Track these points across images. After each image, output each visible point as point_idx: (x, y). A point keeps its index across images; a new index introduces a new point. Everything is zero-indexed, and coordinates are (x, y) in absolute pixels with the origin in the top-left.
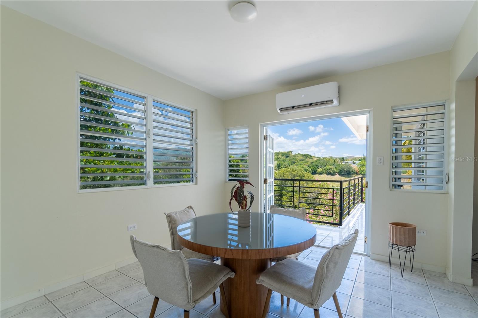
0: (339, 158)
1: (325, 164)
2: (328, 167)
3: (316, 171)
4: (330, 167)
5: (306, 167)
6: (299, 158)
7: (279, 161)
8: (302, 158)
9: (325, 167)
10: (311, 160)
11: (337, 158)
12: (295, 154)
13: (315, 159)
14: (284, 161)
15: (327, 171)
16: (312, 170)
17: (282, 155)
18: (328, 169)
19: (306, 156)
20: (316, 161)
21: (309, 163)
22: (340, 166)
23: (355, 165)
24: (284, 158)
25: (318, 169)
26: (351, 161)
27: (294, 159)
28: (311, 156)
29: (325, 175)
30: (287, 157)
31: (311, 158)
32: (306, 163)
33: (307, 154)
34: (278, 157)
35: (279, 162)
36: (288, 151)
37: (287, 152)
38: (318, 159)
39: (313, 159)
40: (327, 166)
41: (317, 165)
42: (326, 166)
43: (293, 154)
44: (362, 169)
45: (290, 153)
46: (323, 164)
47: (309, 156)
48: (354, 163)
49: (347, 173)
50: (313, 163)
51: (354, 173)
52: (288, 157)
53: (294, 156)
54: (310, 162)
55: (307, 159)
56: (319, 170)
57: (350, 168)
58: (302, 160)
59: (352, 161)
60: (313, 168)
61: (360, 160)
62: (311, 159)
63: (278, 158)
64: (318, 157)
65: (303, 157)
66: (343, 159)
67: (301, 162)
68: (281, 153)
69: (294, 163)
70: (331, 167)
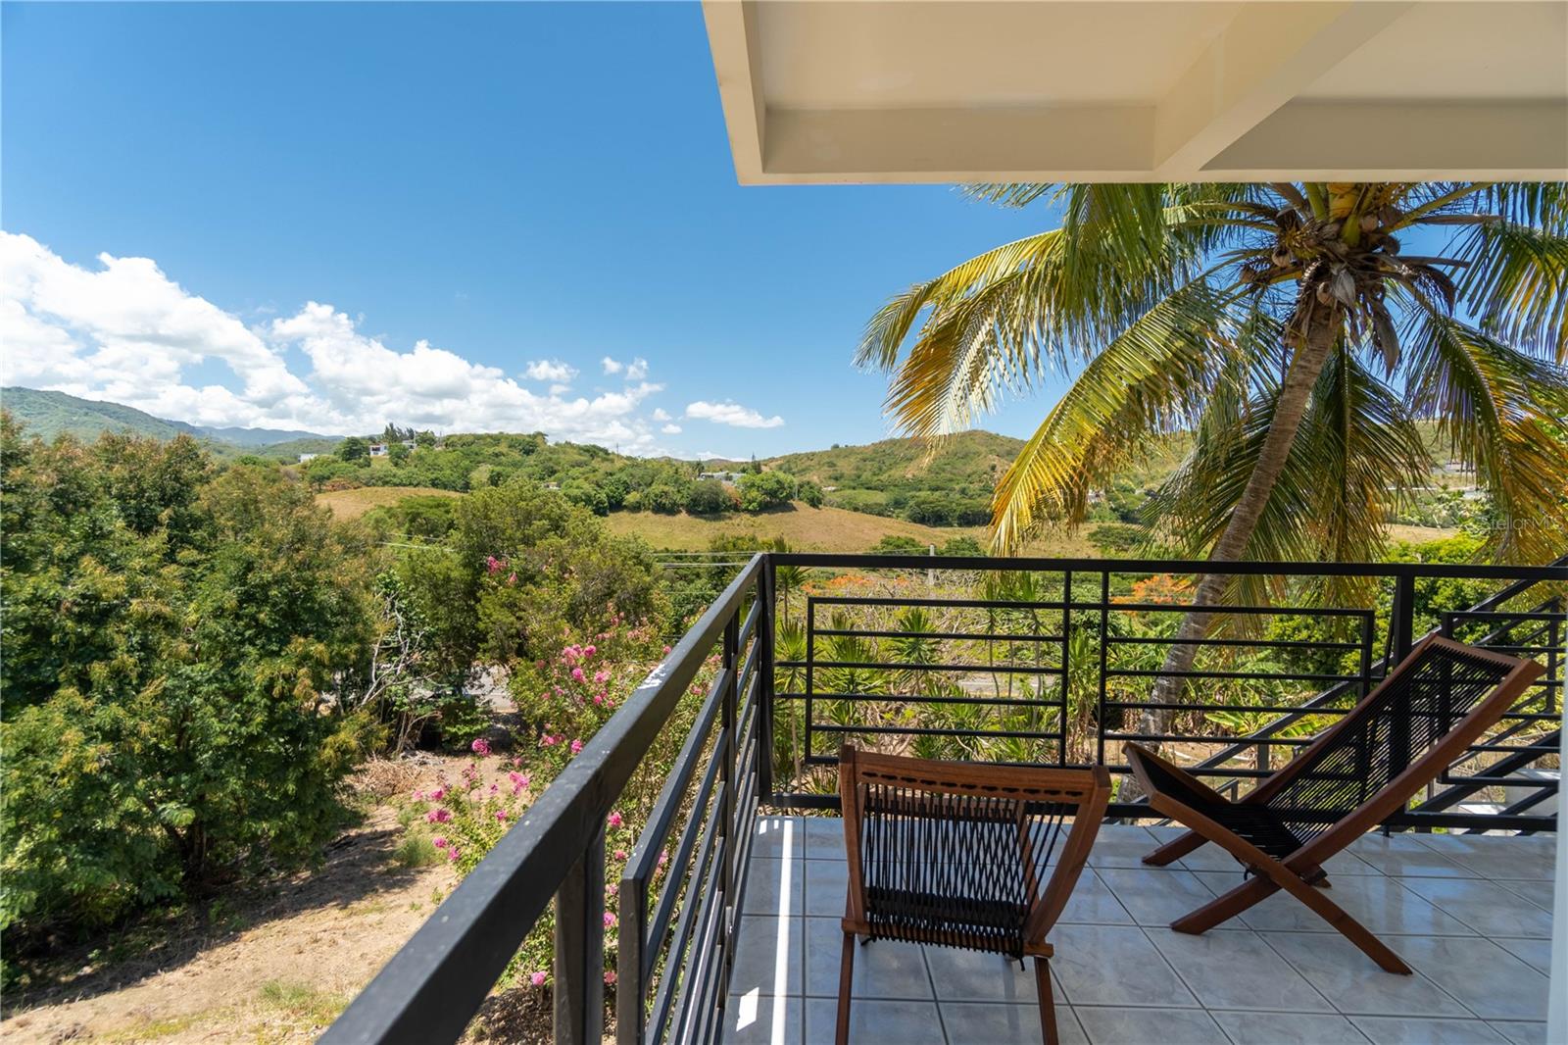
0: (689, 463)
1: (649, 480)
2: (657, 488)
3: (623, 500)
4: (662, 487)
5: (588, 488)
6: (567, 458)
7: (500, 464)
8: (577, 457)
9: (650, 489)
10: (605, 467)
11: (683, 462)
12: (556, 444)
13: (618, 464)
14: (516, 465)
15: (655, 501)
16: (608, 496)
17: (510, 447)
18: (656, 496)
19: (593, 452)
20: (621, 470)
21: (599, 475)
22: (693, 487)
23: (730, 483)
24: (516, 455)
25: (628, 493)
26: (720, 473)
27: (550, 459)
28: (606, 452)
29: (649, 513)
30: (528, 452)
31: (607, 460)
32: (591, 475)
33: (594, 446)
34: (497, 449)
35: (498, 469)
36: (532, 433)
37: (529, 436)
38: (628, 463)
39: (612, 461)
40: (654, 486)
41: (625, 482)
42: (650, 485)
43: (551, 443)
44: (748, 497)
45: (539, 440)
46: (642, 478)
47: (601, 454)
48: (729, 478)
49: (711, 508)
50: (611, 474)
51: (728, 508)
52: (533, 451)
53: (552, 451)
54: (602, 471)
55: (595, 463)
56: (632, 498)
57: (717, 494)
58: (579, 465)
59: (723, 474)
60: (611, 491)
61: (744, 471)
62: (606, 463)
63: (497, 455)
64: (629, 458)
65: (580, 454)
66: (699, 467)
67: (574, 472)
68: (508, 437)
69: (554, 472)
70: (666, 488)
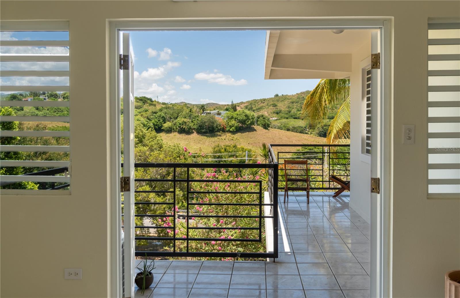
0: (197, 106)
1: (176, 115)
2: (180, 120)
3: (162, 126)
4: (183, 119)
9: (176, 121)
10: (151, 109)
11: (194, 105)
13: (158, 107)
15: (180, 127)
16: (154, 124)
18: (180, 124)
19: (144, 100)
20: (161, 110)
21: (149, 113)
22: (200, 119)
23: (221, 117)
25: (165, 123)
26: (214, 111)
28: (151, 100)
29: (176, 134)
31: (152, 105)
32: (144, 113)
33: (145, 97)
38: (164, 106)
39: (155, 105)
40: (178, 119)
41: (163, 117)
42: (177, 118)
44: (230, 124)
46: (172, 115)
47: (149, 101)
48: (219, 114)
49: (210, 131)
50: (155, 113)
51: (219, 131)
54: (150, 111)
55: (146, 107)
56: (167, 125)
57: (213, 123)
59: (216, 111)
60: (156, 122)
61: (227, 110)
62: (152, 107)
64: (164, 104)
65: (137, 102)
66: (203, 108)
70: (185, 120)
